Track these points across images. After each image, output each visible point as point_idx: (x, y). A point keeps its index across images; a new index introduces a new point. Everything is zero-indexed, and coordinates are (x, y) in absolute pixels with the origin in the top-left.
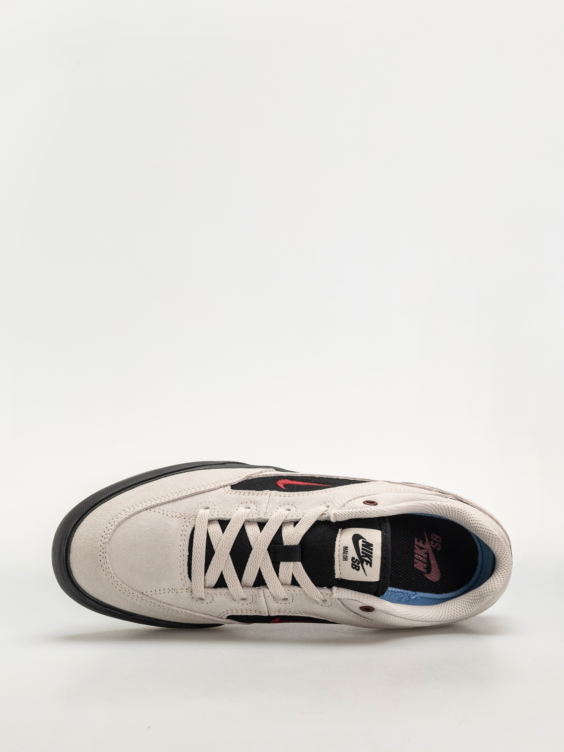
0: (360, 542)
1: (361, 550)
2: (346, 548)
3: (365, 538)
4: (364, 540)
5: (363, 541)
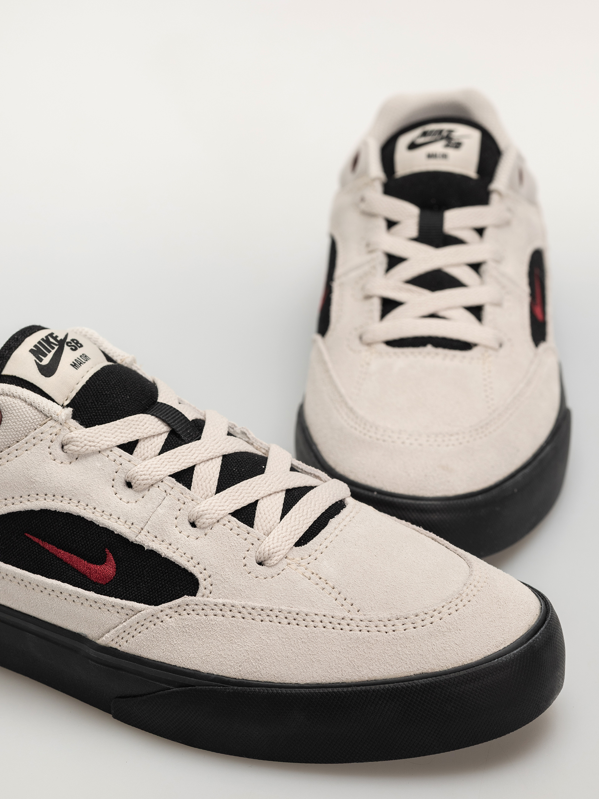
0: (46, 361)
1: (53, 352)
2: (75, 365)
3: (35, 364)
4: (38, 361)
5: (41, 360)
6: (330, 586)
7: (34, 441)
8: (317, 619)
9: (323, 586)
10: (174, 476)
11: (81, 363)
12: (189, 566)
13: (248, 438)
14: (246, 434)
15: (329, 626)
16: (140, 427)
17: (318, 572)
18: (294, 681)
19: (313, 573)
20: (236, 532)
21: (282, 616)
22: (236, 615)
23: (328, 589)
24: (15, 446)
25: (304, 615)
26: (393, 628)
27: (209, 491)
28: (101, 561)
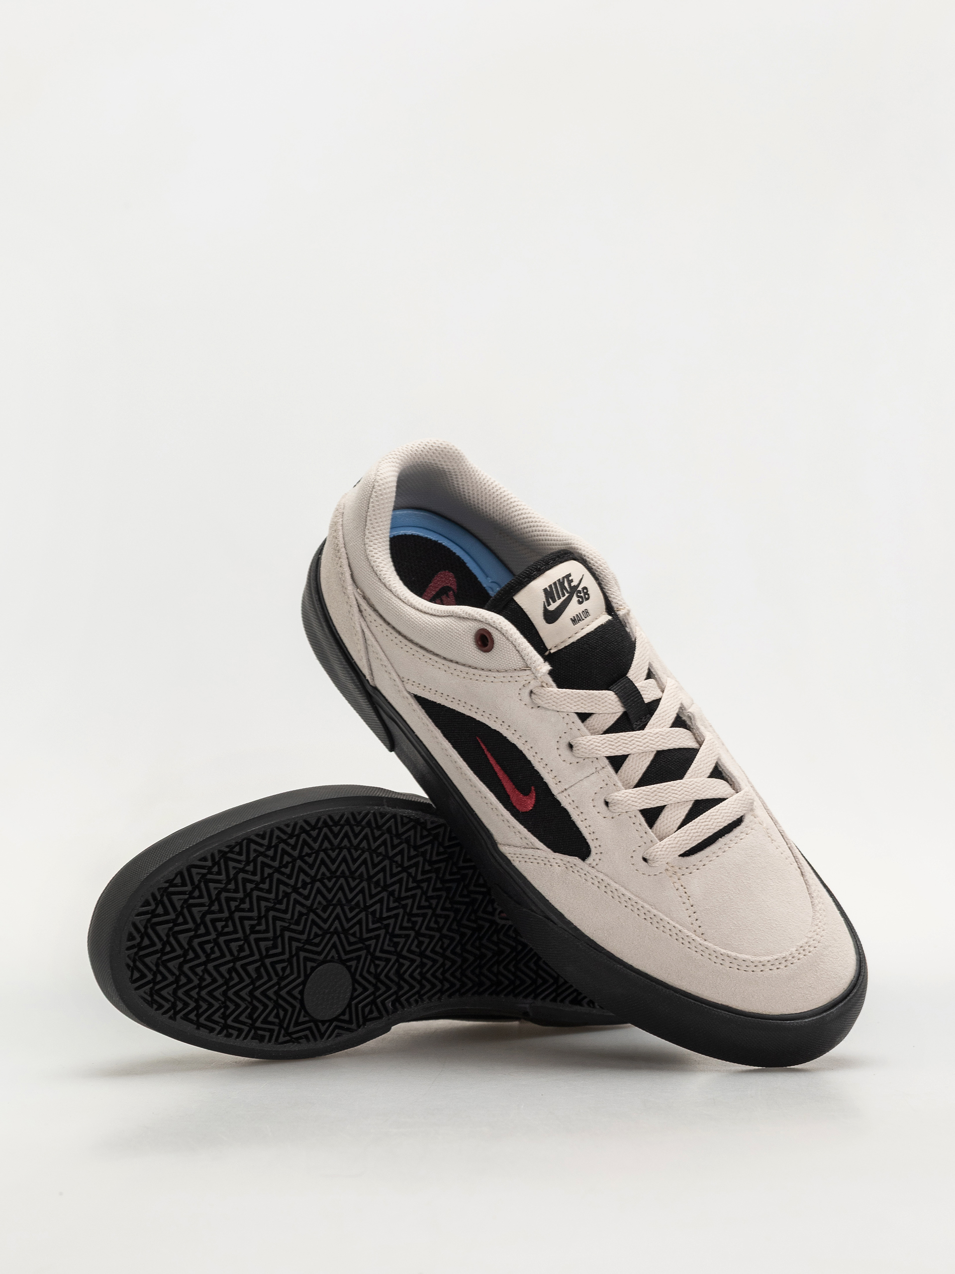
0: (553, 607)
1: (563, 599)
2: (574, 620)
3: (543, 605)
4: (546, 604)
5: (549, 604)
6: (690, 903)
7: (510, 679)
8: (668, 927)
9: (685, 901)
10: (608, 758)
11: (580, 620)
12: (589, 838)
13: (692, 723)
14: (691, 719)
15: (675, 936)
16: (600, 703)
17: (686, 886)
18: (630, 962)
19: (682, 886)
20: (637, 828)
21: (643, 911)
22: (608, 893)
23: (688, 905)
24: (494, 674)
25: (659, 919)
26: (722, 962)
27: (631, 780)
28: (526, 793)
